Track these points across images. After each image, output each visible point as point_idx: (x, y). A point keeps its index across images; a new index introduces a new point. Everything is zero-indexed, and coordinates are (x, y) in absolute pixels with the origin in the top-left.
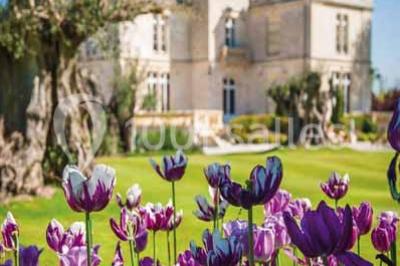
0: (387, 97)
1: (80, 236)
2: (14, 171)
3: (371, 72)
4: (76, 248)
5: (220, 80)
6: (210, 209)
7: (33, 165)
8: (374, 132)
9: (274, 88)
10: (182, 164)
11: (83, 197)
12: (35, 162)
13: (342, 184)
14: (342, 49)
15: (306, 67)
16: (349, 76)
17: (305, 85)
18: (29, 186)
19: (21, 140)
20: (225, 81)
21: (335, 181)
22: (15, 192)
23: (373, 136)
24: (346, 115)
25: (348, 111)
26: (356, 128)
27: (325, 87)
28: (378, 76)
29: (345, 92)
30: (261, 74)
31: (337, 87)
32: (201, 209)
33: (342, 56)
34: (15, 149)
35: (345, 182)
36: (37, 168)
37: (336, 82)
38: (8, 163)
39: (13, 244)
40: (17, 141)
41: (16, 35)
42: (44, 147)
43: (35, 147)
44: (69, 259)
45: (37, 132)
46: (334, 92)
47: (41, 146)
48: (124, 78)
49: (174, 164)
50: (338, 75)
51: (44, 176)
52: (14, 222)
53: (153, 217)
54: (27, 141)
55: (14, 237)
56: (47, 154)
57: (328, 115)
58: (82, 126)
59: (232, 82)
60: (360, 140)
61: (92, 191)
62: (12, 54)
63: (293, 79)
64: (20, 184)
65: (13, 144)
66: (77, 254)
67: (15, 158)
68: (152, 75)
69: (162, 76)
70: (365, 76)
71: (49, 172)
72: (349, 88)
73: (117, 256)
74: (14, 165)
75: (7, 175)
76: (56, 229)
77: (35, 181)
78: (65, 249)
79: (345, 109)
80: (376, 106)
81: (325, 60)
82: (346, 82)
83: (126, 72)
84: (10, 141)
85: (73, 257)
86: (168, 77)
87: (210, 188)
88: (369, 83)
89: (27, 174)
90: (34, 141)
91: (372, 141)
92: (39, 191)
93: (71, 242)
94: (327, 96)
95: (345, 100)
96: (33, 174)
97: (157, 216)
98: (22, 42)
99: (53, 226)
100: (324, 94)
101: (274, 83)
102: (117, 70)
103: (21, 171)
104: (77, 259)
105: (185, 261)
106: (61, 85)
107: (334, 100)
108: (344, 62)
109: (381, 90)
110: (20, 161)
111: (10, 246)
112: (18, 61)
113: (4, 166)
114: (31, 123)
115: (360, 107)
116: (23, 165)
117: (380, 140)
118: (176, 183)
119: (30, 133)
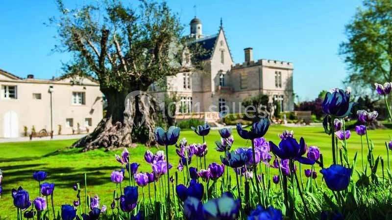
0: (301, 105)
1: (162, 157)
2: (118, 137)
3: (293, 94)
4: (160, 161)
5: (218, 100)
6: (222, 146)
7: (127, 135)
8: (296, 120)
9: (245, 102)
10: (208, 128)
11: (165, 139)
12: (128, 133)
13: (290, 135)
14: (278, 85)
15: (261, 93)
16: (282, 97)
17: (261, 100)
18: (125, 143)
19: (121, 124)
20: (220, 100)
21: (286, 134)
22: (118, 146)
23: (295, 121)
24: (281, 112)
25: (283, 111)
26: (287, 118)
27: (271, 101)
28: (297, 96)
29: (281, 103)
30: (238, 97)
31: (277, 101)
32: (218, 147)
33: (279, 88)
34: (118, 128)
35: (292, 134)
36: (129, 135)
37: (276, 99)
38: (114, 134)
39: (127, 161)
40: (119, 125)
41: (119, 82)
42: (132, 127)
43: (127, 127)
44: (158, 166)
45: (129, 121)
46: (275, 103)
47: (131, 127)
48: (170, 99)
49: (204, 128)
50: (277, 96)
51: (132, 139)
52: (128, 152)
53: (196, 148)
54: (124, 125)
55: (128, 158)
56: (133, 130)
57: (273, 113)
58: (151, 118)
59: (224, 100)
60: (288, 123)
61: (169, 137)
62: (117, 90)
63: (255, 98)
64: (120, 143)
65: (116, 126)
66: (161, 164)
67: (118, 132)
68: (183, 98)
69: (188, 98)
70: (290, 97)
71: (135, 137)
72: (282, 101)
73: (180, 165)
74: (118, 135)
75: (114, 139)
76: (149, 154)
77: (128, 141)
78: (155, 162)
79: (281, 110)
80: (296, 108)
81: (270, 90)
82: (281, 99)
83: (170, 96)
84: (115, 125)
85: (159, 165)
86: (191, 99)
87: (221, 138)
88: (292, 99)
89: (124, 138)
90: (127, 125)
91: (296, 123)
92: (130, 145)
93: (157, 159)
94: (272, 105)
95: (281, 106)
96: (127, 138)
97: (199, 148)
98: (122, 85)
99: (148, 153)
100: (270, 103)
101: (245, 100)
102: (166, 96)
103: (121, 137)
104: (161, 166)
105: (213, 167)
106: (141, 102)
107: (275, 107)
108: (281, 91)
109: (299, 102)
110: (120, 133)
111: (126, 162)
112: (119, 92)
113: (113, 135)
114: (125, 118)
115: (288, 109)
116: (121, 135)
117: (299, 123)
118: (205, 136)
119: (125, 121)
